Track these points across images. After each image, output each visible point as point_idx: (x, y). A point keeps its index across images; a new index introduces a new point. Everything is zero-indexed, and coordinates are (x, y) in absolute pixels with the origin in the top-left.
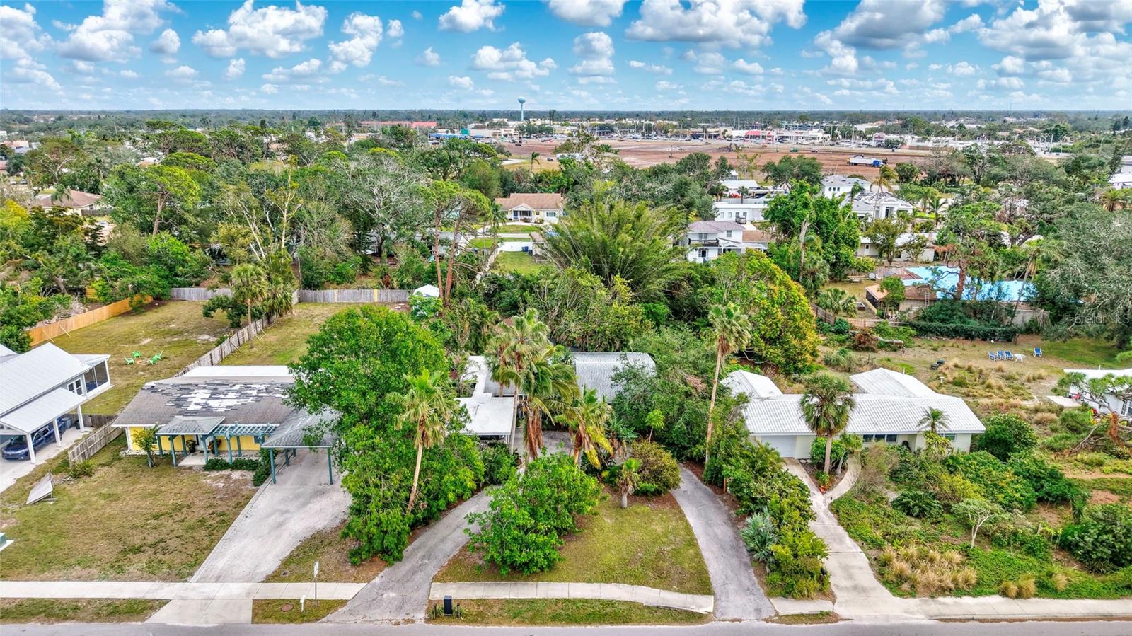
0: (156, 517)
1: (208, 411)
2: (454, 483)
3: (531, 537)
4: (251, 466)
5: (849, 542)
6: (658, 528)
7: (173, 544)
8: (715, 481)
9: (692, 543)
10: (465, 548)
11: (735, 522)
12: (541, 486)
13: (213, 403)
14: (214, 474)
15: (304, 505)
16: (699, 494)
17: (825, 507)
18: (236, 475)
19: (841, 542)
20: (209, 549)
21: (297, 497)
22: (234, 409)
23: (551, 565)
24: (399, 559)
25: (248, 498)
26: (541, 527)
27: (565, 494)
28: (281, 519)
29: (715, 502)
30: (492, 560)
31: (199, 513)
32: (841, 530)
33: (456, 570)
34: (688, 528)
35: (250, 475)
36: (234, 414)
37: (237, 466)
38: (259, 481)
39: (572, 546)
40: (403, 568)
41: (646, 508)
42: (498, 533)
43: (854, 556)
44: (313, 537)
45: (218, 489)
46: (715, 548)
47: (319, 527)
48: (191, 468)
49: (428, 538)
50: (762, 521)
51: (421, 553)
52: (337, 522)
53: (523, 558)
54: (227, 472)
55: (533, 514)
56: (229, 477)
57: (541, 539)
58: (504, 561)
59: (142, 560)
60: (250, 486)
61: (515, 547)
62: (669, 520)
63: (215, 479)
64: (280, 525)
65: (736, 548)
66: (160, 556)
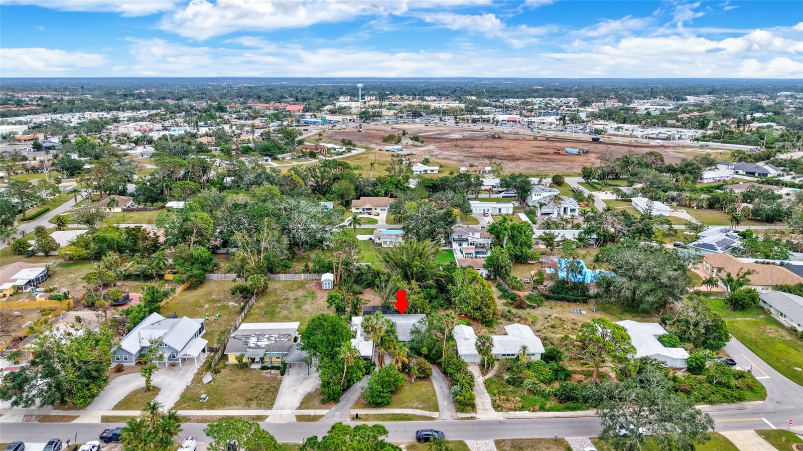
0: (252, 388)
1: (258, 347)
2: (356, 377)
3: (382, 394)
4: (278, 368)
5: (487, 394)
6: (424, 390)
7: (262, 397)
8: (445, 373)
9: (435, 395)
10: (360, 398)
11: (450, 388)
12: (384, 377)
13: (259, 343)
14: (265, 371)
15: (301, 383)
16: (440, 377)
17: (482, 382)
18: (273, 371)
19: (484, 394)
20: (274, 399)
21: (298, 380)
22: (268, 346)
23: (388, 403)
24: (338, 402)
25: (281, 381)
26: (385, 391)
27: (392, 380)
28: (296, 388)
29: (445, 380)
30: (370, 402)
31: (267, 387)
32: (485, 390)
33: (357, 405)
34: (434, 390)
35: (278, 372)
36: (268, 348)
37: (273, 368)
38: (283, 374)
39: (395, 397)
40: (340, 405)
41: (420, 383)
42: (371, 393)
43: (487, 399)
44: (308, 394)
45: (268, 377)
46: (442, 397)
47: (309, 391)
48: (255, 369)
49: (347, 394)
50: (456, 388)
51: (345, 400)
52: (315, 389)
53: (380, 400)
54: (269, 371)
55: (382, 387)
56: (270, 373)
57: (385, 395)
58: (373, 402)
59: (255, 402)
60: (280, 376)
61: (377, 398)
62: (428, 387)
63: (266, 373)
64: (295, 391)
65: (449, 397)
66: (259, 402)
